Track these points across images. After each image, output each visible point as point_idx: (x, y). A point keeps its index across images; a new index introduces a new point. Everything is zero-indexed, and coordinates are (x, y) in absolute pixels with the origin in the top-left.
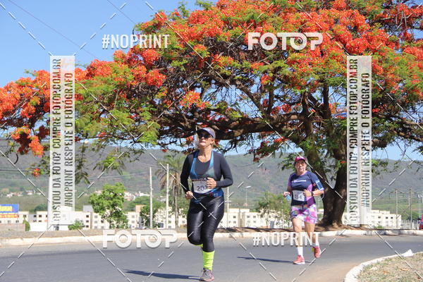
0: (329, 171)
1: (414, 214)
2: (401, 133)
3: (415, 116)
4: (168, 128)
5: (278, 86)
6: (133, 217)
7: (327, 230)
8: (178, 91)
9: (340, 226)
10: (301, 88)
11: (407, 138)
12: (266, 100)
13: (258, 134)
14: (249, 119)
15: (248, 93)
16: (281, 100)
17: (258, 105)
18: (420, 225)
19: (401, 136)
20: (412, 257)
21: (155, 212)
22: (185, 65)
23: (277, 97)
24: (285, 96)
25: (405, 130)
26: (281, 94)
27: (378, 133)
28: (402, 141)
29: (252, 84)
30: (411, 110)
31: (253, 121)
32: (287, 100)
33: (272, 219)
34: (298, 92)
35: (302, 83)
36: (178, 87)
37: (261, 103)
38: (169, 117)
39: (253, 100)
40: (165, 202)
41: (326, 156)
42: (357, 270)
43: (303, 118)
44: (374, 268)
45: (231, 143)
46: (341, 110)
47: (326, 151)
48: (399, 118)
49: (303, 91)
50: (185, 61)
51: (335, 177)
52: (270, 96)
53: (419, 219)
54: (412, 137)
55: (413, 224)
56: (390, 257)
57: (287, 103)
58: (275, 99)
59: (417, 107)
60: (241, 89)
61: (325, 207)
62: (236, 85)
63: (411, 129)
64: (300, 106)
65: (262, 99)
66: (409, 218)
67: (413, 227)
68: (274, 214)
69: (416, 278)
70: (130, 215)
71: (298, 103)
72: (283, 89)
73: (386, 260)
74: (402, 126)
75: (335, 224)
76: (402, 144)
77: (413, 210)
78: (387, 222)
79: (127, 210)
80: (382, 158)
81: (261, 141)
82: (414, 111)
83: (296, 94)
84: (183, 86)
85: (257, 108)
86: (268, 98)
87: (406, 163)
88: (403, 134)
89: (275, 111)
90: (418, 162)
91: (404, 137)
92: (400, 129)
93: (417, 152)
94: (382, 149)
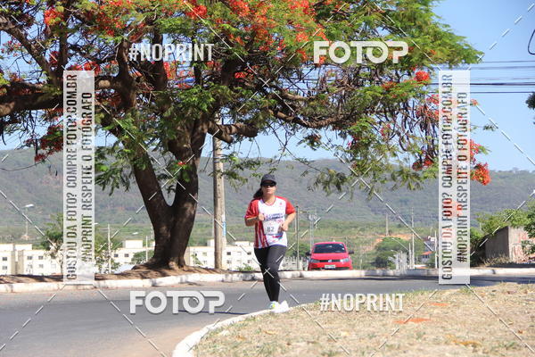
0: (165, 177)
1: (302, 247)
2: (279, 113)
3: (301, 85)
5: (77, 29)
9: (181, 267)
10: (115, 33)
11: (288, 121)
12: (55, 52)
13: (42, 111)
14: (25, 86)
15: (22, 39)
16: (81, 54)
17: (40, 61)
18: (310, 263)
19: (281, 118)
20: (287, 313)
23: (75, 47)
24: (89, 47)
25: (285, 110)
26: (81, 43)
27: (245, 113)
28: (282, 127)
29: (29, 24)
30: (295, 76)
31: (33, 88)
32: (93, 53)
34: (111, 40)
35: (117, 25)
37: (47, 58)
39: (30, 52)
42: (195, 337)
43: (119, 84)
44: (225, 333)
46: (184, 74)
47: (158, 141)
48: (277, 89)
49: (119, 38)
51: (175, 187)
52: (61, 46)
53: (308, 254)
54: (296, 121)
55: (301, 263)
56: (254, 314)
57: (93, 58)
58: (71, 52)
59: (305, 70)
60: (9, 32)
61: (157, 238)
63: (294, 108)
64: (115, 65)
65: (48, 52)
66: (295, 254)
67: (301, 268)
69: (284, 343)
71: (110, 59)
72: (85, 35)
73: (247, 319)
74: (281, 103)
76: (281, 131)
77: (301, 241)
80: (251, 157)
81: (48, 125)
82: (301, 78)
83: (107, 44)
85: (38, 67)
86: (58, 49)
88: (283, 115)
90: (304, 162)
91: (284, 119)
92: (278, 107)
93: (304, 144)
94: (250, 140)
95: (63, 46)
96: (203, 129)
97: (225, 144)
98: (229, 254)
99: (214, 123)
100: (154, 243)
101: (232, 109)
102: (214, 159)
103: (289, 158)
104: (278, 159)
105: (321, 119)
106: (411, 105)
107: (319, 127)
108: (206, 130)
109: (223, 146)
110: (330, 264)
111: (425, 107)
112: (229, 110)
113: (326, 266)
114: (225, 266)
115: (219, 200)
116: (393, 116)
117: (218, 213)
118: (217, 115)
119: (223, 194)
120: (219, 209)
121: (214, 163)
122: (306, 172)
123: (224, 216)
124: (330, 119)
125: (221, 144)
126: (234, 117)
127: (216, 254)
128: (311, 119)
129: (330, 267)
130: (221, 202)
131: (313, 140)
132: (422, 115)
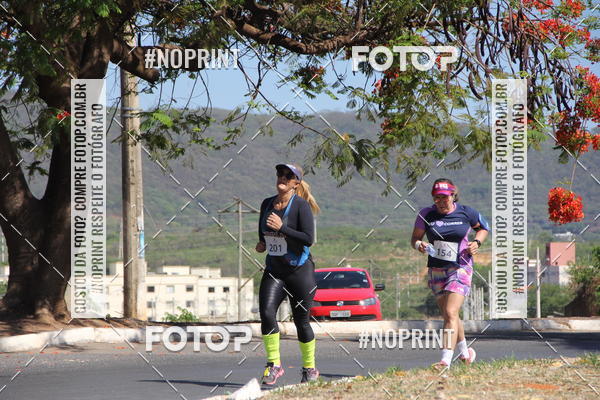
0: (28, 144)
2: (247, 27)
7: (16, 331)
9: (59, 317)
11: (264, 42)
19: (249, 35)
27: (181, 25)
28: (251, 53)
41: (18, 95)
47: (18, 80)
51: (46, 165)
54: (278, 40)
61: (13, 261)
63: (275, 15)
75: (45, 313)
76: (251, 62)
78: (212, 302)
80: (193, 107)
87: (260, 121)
88: (254, 30)
90: (296, 118)
91: (256, 37)
92: (245, 14)
93: (292, 85)
94: (192, 76)
96: (101, 55)
97: (145, 84)
98: (151, 289)
99: (123, 43)
100: (7, 271)
101: (157, 17)
102: (124, 111)
103: (264, 110)
104: (243, 112)
105: (325, 37)
106: (493, 12)
107: (322, 52)
108: (107, 57)
109: (140, 88)
110: (340, 309)
111: (521, 15)
112: (151, 17)
113: (333, 314)
114: (143, 312)
115: (132, 189)
116: (460, 32)
117: (131, 213)
118: (128, 29)
119: (140, 177)
120: (132, 205)
121: (124, 120)
122: (299, 137)
123: (141, 220)
124: (341, 38)
125: (136, 83)
126: (160, 33)
127: (126, 291)
128: (306, 38)
129: (340, 314)
130: (137, 192)
131: (308, 78)
132: (514, 32)
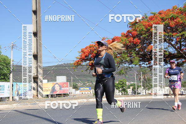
4: (141, 59)
5: (183, 41)
6: (130, 91)
8: (144, 45)
12: (178, 46)
13: (176, 59)
14: (172, 54)
15: (171, 44)
21: (137, 89)
22: (147, 36)
23: (183, 45)
29: (172, 41)
31: (173, 54)
33: (182, 91)
36: (145, 44)
38: (141, 55)
39: (173, 47)
40: (141, 85)
45: (165, 63)
50: (147, 35)
62: (167, 42)
68: (183, 89)
70: (128, 90)
72: (185, 42)
79: (127, 88)
81: (177, 62)
84: (146, 43)
85: (175, 50)
89: (182, 50)
95: (181, 45)
